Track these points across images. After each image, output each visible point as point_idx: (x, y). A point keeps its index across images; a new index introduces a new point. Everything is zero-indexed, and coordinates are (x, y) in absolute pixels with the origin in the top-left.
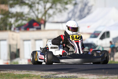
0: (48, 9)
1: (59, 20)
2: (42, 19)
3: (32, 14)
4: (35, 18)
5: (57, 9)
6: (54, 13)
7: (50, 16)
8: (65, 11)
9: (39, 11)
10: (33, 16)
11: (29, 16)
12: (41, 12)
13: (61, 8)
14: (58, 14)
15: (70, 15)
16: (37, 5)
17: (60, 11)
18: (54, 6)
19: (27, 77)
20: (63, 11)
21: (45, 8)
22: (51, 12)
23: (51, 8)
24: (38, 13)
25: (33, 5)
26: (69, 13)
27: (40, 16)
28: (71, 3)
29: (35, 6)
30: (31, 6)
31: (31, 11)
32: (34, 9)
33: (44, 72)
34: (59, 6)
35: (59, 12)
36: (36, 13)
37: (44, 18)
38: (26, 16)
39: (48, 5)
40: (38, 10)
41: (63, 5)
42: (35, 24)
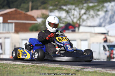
0: (83, 15)
1: (92, 25)
2: (77, 23)
3: (69, 18)
4: (71, 22)
5: (90, 15)
6: (87, 18)
7: (84, 20)
8: (97, 17)
9: (75, 16)
10: (69, 20)
11: (66, 20)
12: (76, 17)
13: (94, 14)
14: (91, 19)
15: (102, 21)
16: (73, 11)
17: (93, 17)
18: (87, 12)
19: (59, 70)
20: (95, 17)
21: (80, 14)
22: (85, 17)
23: (85, 13)
24: (74, 18)
25: (70, 11)
26: (100, 19)
27: (75, 20)
28: (102, 10)
29: (71, 12)
30: (67, 12)
31: (68, 16)
32: (70, 14)
33: (74, 67)
34: (92, 12)
35: (91, 17)
36: (72, 17)
37: (78, 22)
38: (63, 20)
39: (83, 11)
40: (73, 15)
41: (96, 12)
42: (71, 27)
